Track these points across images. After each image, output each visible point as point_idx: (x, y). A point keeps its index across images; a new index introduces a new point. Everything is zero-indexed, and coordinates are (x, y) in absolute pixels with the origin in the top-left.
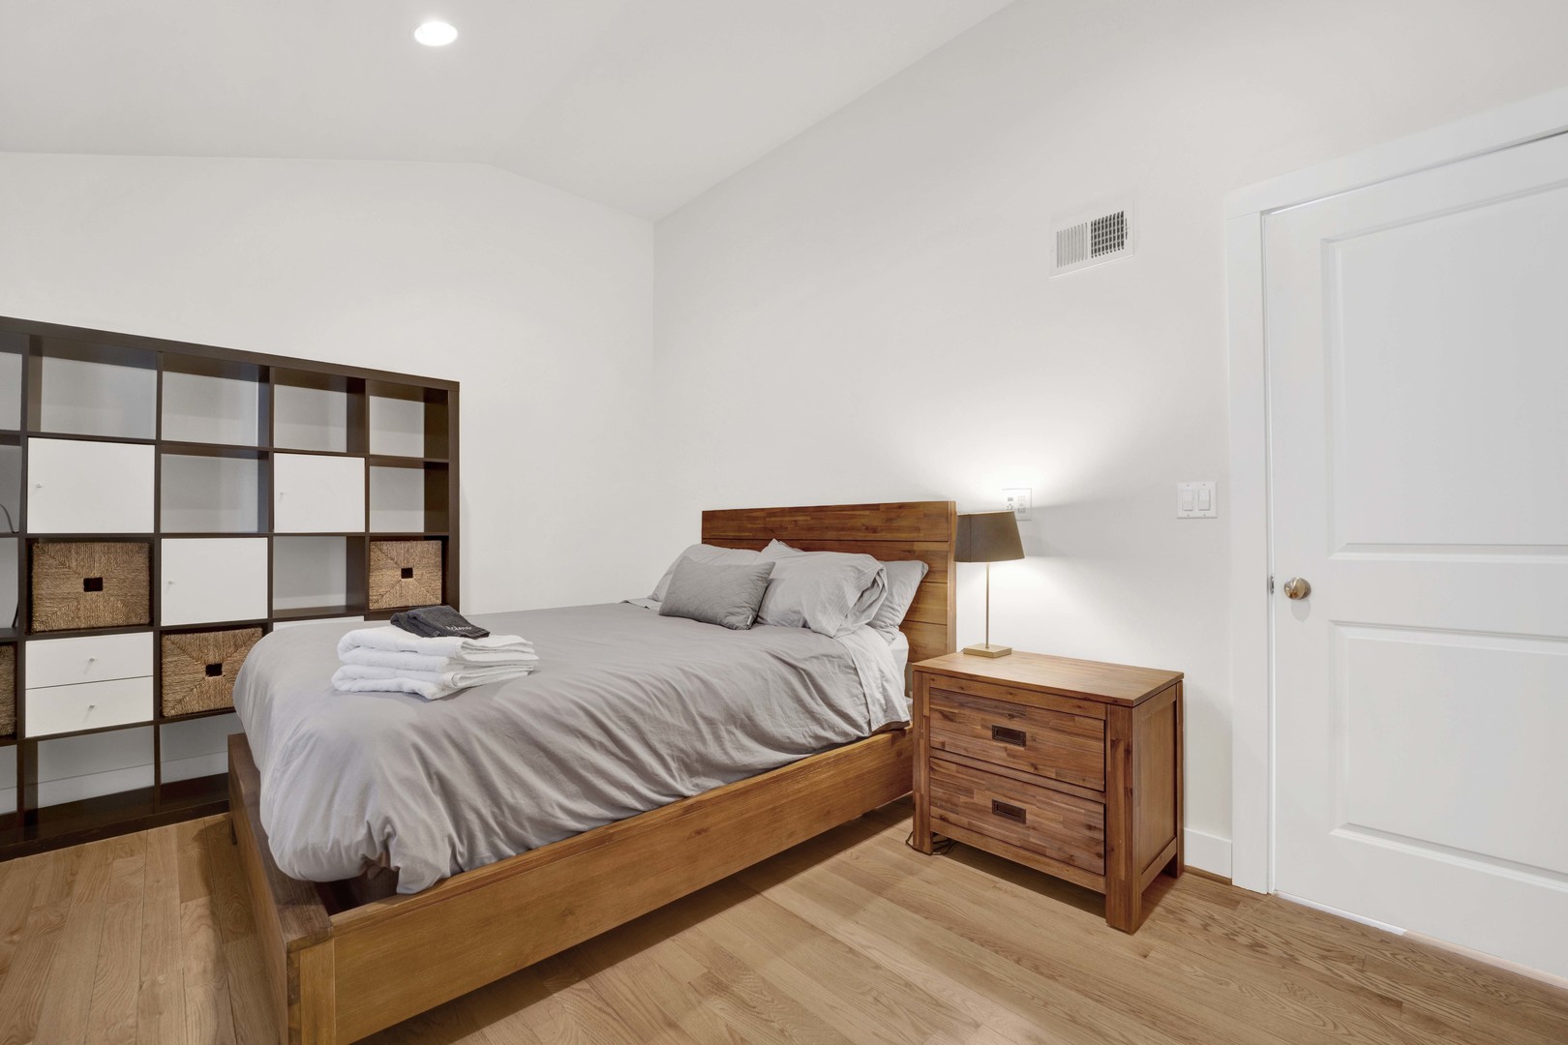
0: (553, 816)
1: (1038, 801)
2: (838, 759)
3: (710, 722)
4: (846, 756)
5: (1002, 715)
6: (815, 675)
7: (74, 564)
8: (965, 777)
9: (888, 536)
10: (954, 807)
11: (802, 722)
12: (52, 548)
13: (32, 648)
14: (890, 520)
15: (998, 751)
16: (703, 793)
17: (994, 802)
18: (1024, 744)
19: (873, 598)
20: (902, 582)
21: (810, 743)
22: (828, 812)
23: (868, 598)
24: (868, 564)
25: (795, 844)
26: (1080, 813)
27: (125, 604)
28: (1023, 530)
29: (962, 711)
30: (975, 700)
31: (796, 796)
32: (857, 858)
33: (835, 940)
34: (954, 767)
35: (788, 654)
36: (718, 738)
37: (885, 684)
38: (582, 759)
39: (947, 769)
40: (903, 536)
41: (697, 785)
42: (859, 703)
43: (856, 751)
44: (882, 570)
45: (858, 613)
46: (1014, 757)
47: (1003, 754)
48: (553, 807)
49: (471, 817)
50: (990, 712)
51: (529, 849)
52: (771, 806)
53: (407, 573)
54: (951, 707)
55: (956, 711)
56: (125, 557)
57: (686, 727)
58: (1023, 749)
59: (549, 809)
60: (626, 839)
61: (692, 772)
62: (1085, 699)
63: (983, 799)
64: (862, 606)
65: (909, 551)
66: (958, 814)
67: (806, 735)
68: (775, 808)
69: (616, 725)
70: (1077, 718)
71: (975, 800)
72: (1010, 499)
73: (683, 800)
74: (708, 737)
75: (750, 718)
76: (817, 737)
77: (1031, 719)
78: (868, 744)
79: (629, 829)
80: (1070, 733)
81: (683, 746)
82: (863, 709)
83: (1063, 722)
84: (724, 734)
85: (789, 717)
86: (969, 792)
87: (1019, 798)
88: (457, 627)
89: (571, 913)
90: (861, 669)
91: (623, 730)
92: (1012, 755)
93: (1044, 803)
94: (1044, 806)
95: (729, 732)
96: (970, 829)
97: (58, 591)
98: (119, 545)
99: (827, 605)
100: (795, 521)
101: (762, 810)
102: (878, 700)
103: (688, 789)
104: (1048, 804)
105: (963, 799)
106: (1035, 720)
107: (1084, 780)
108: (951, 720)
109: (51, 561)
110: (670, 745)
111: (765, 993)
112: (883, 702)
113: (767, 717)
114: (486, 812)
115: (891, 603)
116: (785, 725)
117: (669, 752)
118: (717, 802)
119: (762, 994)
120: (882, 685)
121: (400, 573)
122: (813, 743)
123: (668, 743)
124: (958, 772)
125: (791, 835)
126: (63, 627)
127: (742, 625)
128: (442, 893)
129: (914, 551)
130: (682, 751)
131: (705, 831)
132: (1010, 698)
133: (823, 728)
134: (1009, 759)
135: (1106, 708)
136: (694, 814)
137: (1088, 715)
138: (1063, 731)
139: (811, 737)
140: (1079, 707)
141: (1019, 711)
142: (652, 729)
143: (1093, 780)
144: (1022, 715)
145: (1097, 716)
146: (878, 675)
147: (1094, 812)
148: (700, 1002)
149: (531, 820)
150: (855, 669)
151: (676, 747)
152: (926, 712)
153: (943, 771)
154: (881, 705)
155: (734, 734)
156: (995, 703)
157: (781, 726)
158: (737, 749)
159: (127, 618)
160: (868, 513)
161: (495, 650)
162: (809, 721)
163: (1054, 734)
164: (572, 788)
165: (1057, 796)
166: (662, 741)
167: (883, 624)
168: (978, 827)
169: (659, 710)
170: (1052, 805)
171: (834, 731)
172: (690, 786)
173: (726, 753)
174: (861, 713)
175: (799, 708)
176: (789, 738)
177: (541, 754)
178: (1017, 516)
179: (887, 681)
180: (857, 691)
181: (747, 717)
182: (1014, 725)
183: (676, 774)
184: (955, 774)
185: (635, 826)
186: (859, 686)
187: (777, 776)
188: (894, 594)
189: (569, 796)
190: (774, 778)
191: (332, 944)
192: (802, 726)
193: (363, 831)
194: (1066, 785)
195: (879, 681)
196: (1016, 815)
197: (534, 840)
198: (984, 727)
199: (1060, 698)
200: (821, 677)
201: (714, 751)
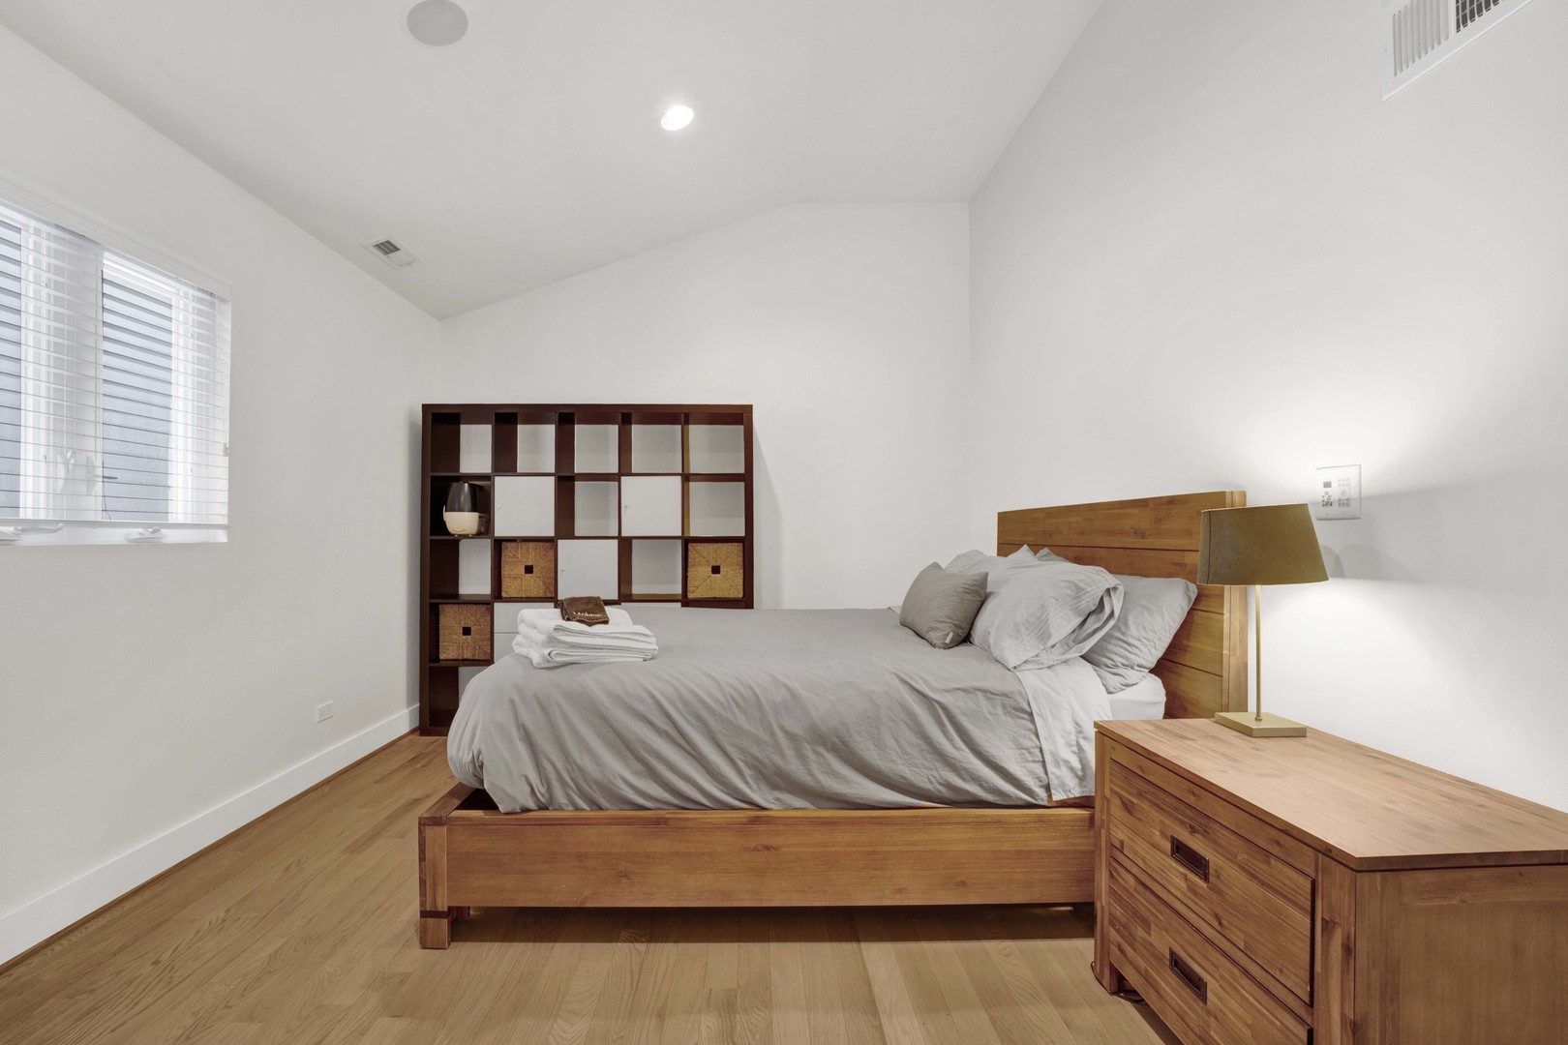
0: (616, 786)
1: (1222, 976)
2: (981, 823)
3: (792, 737)
4: (998, 822)
5: (1183, 823)
6: (956, 712)
7: (519, 556)
8: (1144, 901)
9: (1157, 543)
10: (1131, 940)
11: (927, 764)
12: (510, 545)
13: (498, 607)
14: (1159, 520)
15: (1176, 876)
16: (786, 809)
17: (1172, 953)
18: (1206, 877)
19: (1096, 626)
20: (1144, 607)
21: (940, 791)
22: (963, 883)
23: (1091, 625)
24: (1097, 579)
25: (906, 903)
26: (1273, 1024)
27: (544, 584)
28: (1326, 536)
29: (1140, 803)
30: (1154, 790)
31: (907, 848)
32: (1007, 955)
33: (879, 1028)
34: (1132, 881)
35: (926, 682)
36: (801, 757)
37: (1082, 742)
38: (644, 742)
39: (1126, 881)
40: (1173, 542)
41: (778, 799)
42: (1030, 758)
43: (1017, 820)
44: (1115, 589)
45: (1071, 643)
46: (1195, 893)
47: (1183, 885)
48: (615, 778)
49: (548, 767)
50: (1171, 815)
51: (601, 809)
52: (870, 849)
53: (716, 570)
54: (1130, 793)
55: (1135, 801)
56: (544, 553)
57: (766, 738)
58: (1205, 885)
59: (612, 779)
60: (684, 828)
61: (774, 786)
62: (1285, 832)
63: (1162, 942)
64: (1078, 634)
65: (1179, 564)
66: (1135, 950)
67: (933, 780)
68: (873, 853)
69: (686, 719)
70: (1273, 861)
71: (1152, 939)
72: (1327, 485)
73: (758, 810)
74: (789, 752)
75: (844, 743)
76: (949, 786)
77: (1215, 842)
78: (1040, 816)
79: (686, 819)
80: (1263, 884)
81: (758, 755)
82: (1038, 769)
83: (1255, 862)
84: (810, 754)
85: (907, 754)
86: (1146, 925)
87: (1199, 960)
88: (589, 613)
89: (626, 876)
90: (1041, 716)
91: (692, 725)
92: (1192, 889)
93: (1229, 983)
94: (1227, 988)
95: (816, 753)
96: (1147, 978)
97: (512, 570)
98: (542, 544)
99: (1023, 629)
100: (1070, 523)
101: (854, 849)
102: (1066, 762)
103: (767, 801)
104: (1234, 988)
105: (1140, 932)
106: (1219, 845)
107: (1281, 971)
108: (1130, 812)
109: (510, 554)
110: (742, 750)
111: (758, 1037)
112: (1077, 765)
113: (871, 747)
114: (559, 765)
115: (1124, 634)
116: (899, 761)
117: (742, 757)
118: (791, 823)
119: (754, 1036)
120: (1077, 742)
121: (710, 569)
122: (945, 792)
123: (741, 749)
124: (1135, 890)
125: (900, 891)
126: (515, 596)
127: (938, 642)
128: (526, 819)
129: (1186, 564)
130: (757, 759)
131: (776, 849)
132: (1191, 800)
133: (964, 780)
134: (1189, 894)
135: (1317, 858)
136: (762, 828)
137: (1289, 860)
138: (1254, 877)
139: (940, 784)
140: (1278, 843)
141: (1201, 823)
142: (723, 731)
143: (1293, 978)
144: (1205, 833)
145: (1300, 866)
146: (1071, 728)
147: (1295, 1034)
148: (700, 1011)
149: (596, 782)
150: (1031, 714)
151: (749, 753)
152: (1107, 793)
153: (1121, 881)
154: (1072, 769)
155: (822, 756)
156: (1174, 802)
157: (893, 761)
158: (827, 773)
159: (546, 592)
160: (1135, 511)
161: (601, 636)
162: (939, 765)
163: (1243, 878)
164: (639, 767)
165: (1245, 982)
166: (734, 745)
167: (1109, 662)
168: (1156, 981)
169: (733, 713)
170: (1239, 991)
171: (981, 786)
172: (771, 798)
173: (812, 775)
174: (1033, 774)
175: (925, 746)
176: (904, 777)
177: (610, 729)
178: (1313, 513)
179: (1085, 738)
180: (1029, 742)
181: (842, 742)
182: (1197, 844)
183: (750, 781)
184: (1133, 892)
185: (693, 819)
186: (1034, 738)
187: (877, 818)
188: (1130, 623)
189: (636, 773)
190: (872, 818)
191: (445, 829)
192: (927, 768)
193: (471, 755)
194: (1257, 968)
195: (1073, 737)
196: (1196, 985)
197: (604, 803)
198: (1163, 834)
199: (1253, 820)
200: (964, 714)
201: (794, 767)
